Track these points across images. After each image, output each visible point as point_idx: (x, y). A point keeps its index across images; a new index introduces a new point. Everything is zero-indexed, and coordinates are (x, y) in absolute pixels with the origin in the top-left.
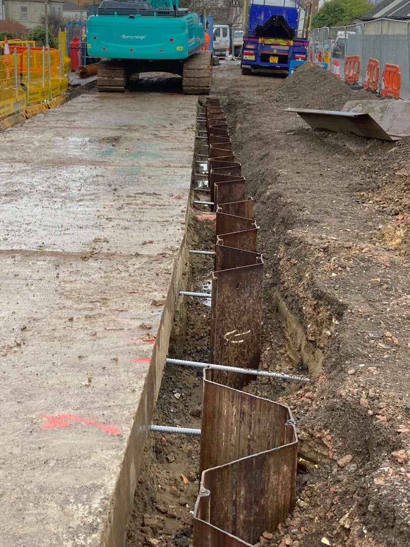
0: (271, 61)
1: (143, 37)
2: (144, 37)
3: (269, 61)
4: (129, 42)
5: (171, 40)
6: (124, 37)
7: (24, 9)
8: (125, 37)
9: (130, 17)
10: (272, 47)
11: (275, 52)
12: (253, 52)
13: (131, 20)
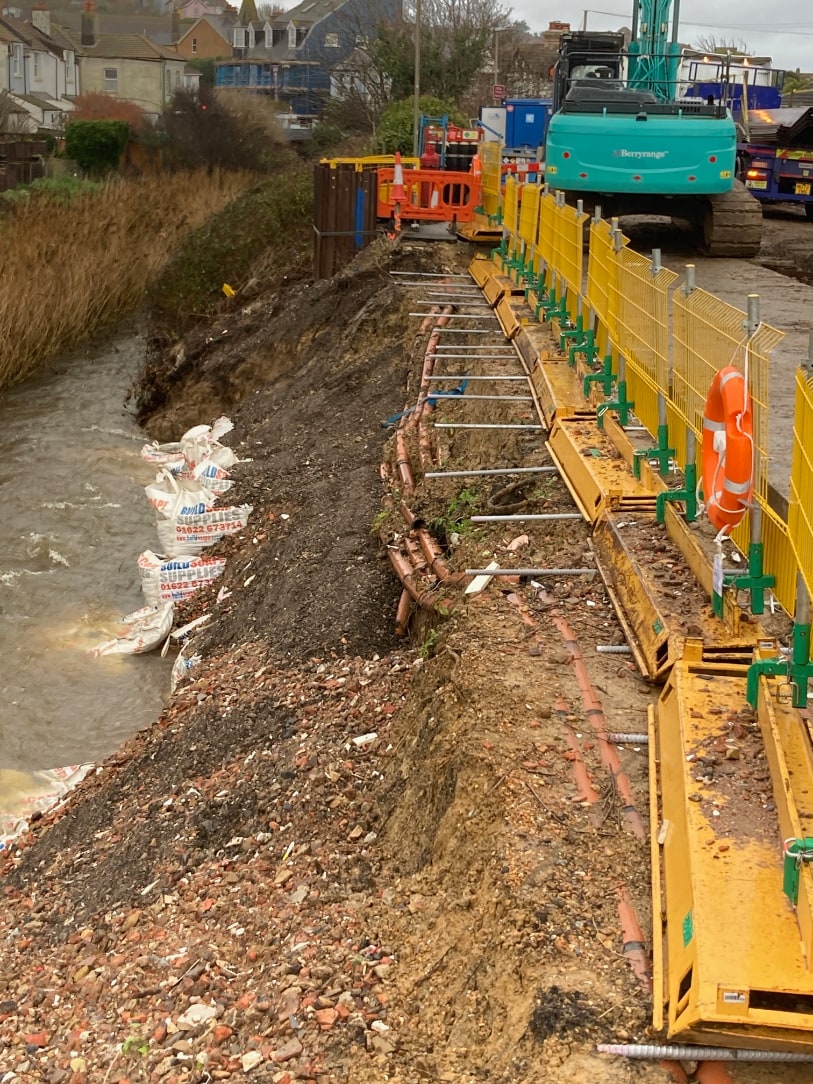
0: (797, 192)
1: (659, 155)
2: (662, 154)
3: (794, 191)
4: (633, 163)
5: (713, 160)
6: (625, 153)
7: (111, 73)
8: (627, 154)
9: (639, 119)
10: (801, 165)
11: (806, 174)
12: (764, 175)
13: (641, 122)
